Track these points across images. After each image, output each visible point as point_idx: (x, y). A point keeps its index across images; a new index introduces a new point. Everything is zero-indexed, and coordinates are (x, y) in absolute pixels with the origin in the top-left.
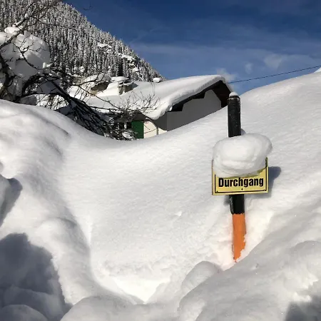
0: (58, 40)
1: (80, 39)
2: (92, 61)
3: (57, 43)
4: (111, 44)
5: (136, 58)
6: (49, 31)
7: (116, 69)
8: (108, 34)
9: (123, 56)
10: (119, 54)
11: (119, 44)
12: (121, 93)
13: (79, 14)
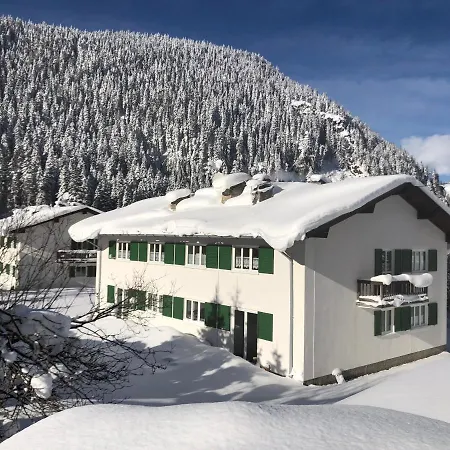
0: (240, 102)
1: (268, 98)
2: (284, 125)
3: (237, 106)
4: (310, 100)
5: (347, 117)
6: (228, 89)
7: (317, 135)
8: (306, 87)
9: (328, 116)
10: (322, 113)
11: (322, 99)
12: (255, 202)
13: (268, 65)
